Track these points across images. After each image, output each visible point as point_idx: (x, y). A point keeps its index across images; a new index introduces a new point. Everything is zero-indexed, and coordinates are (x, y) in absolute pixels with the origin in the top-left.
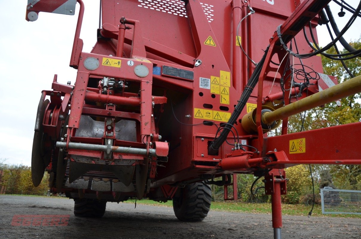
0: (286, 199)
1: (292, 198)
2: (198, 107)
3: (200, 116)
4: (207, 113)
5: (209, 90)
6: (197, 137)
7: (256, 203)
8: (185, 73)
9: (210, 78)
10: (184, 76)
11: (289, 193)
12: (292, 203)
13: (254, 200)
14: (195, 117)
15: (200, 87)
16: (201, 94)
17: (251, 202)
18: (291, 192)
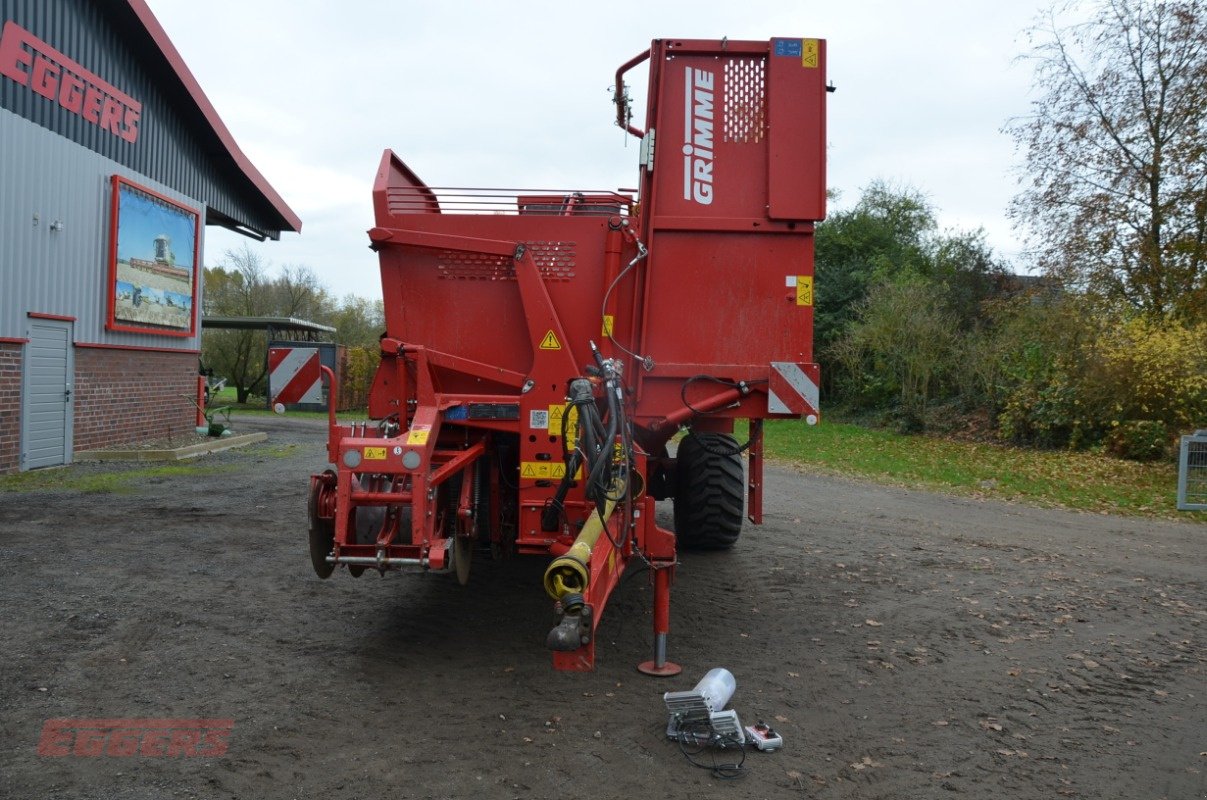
0: (1121, 442)
1: (1141, 441)
2: (527, 460)
3: (531, 473)
4: (541, 468)
5: (546, 430)
6: (524, 507)
7: (1034, 447)
8: (504, 410)
9: (547, 409)
10: (504, 415)
11: (1134, 426)
12: (1136, 458)
13: (1029, 439)
14: (522, 476)
15: (532, 426)
16: (533, 439)
17: (1020, 445)
18: (1140, 423)
